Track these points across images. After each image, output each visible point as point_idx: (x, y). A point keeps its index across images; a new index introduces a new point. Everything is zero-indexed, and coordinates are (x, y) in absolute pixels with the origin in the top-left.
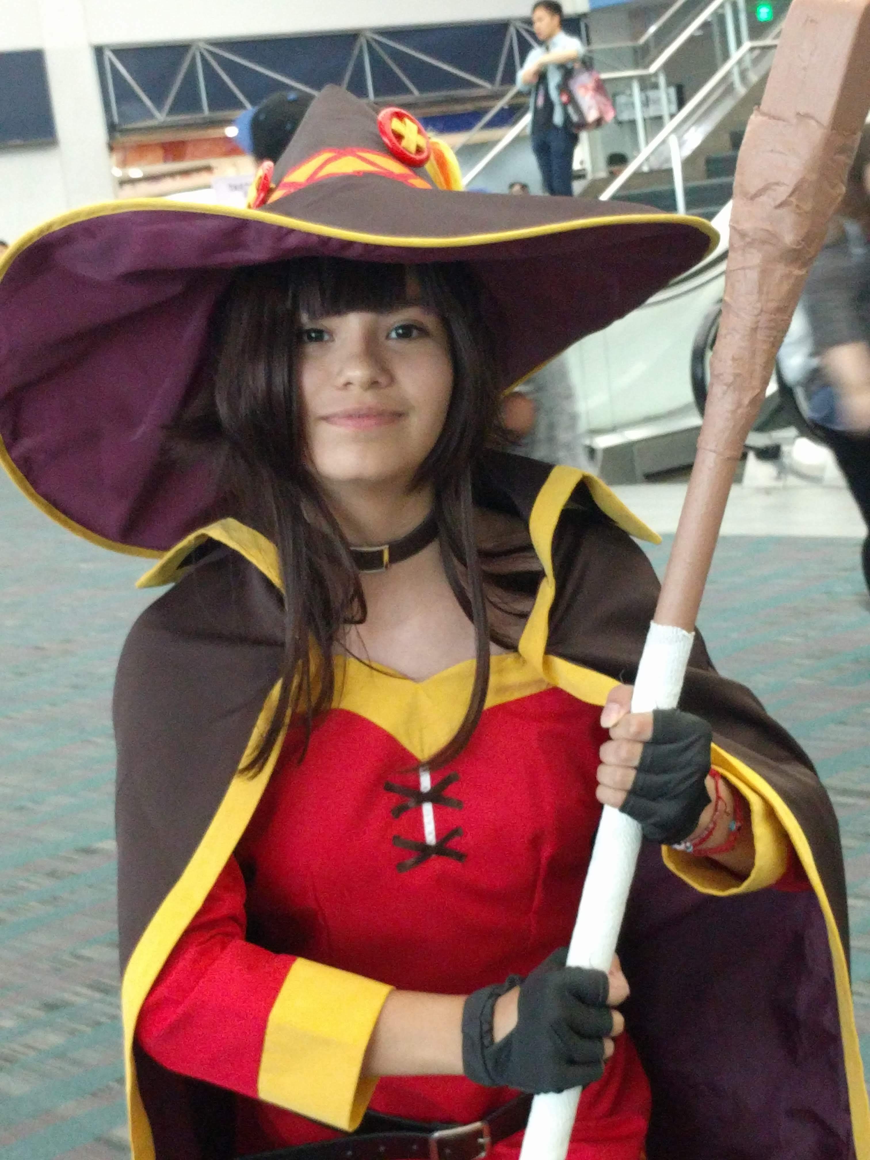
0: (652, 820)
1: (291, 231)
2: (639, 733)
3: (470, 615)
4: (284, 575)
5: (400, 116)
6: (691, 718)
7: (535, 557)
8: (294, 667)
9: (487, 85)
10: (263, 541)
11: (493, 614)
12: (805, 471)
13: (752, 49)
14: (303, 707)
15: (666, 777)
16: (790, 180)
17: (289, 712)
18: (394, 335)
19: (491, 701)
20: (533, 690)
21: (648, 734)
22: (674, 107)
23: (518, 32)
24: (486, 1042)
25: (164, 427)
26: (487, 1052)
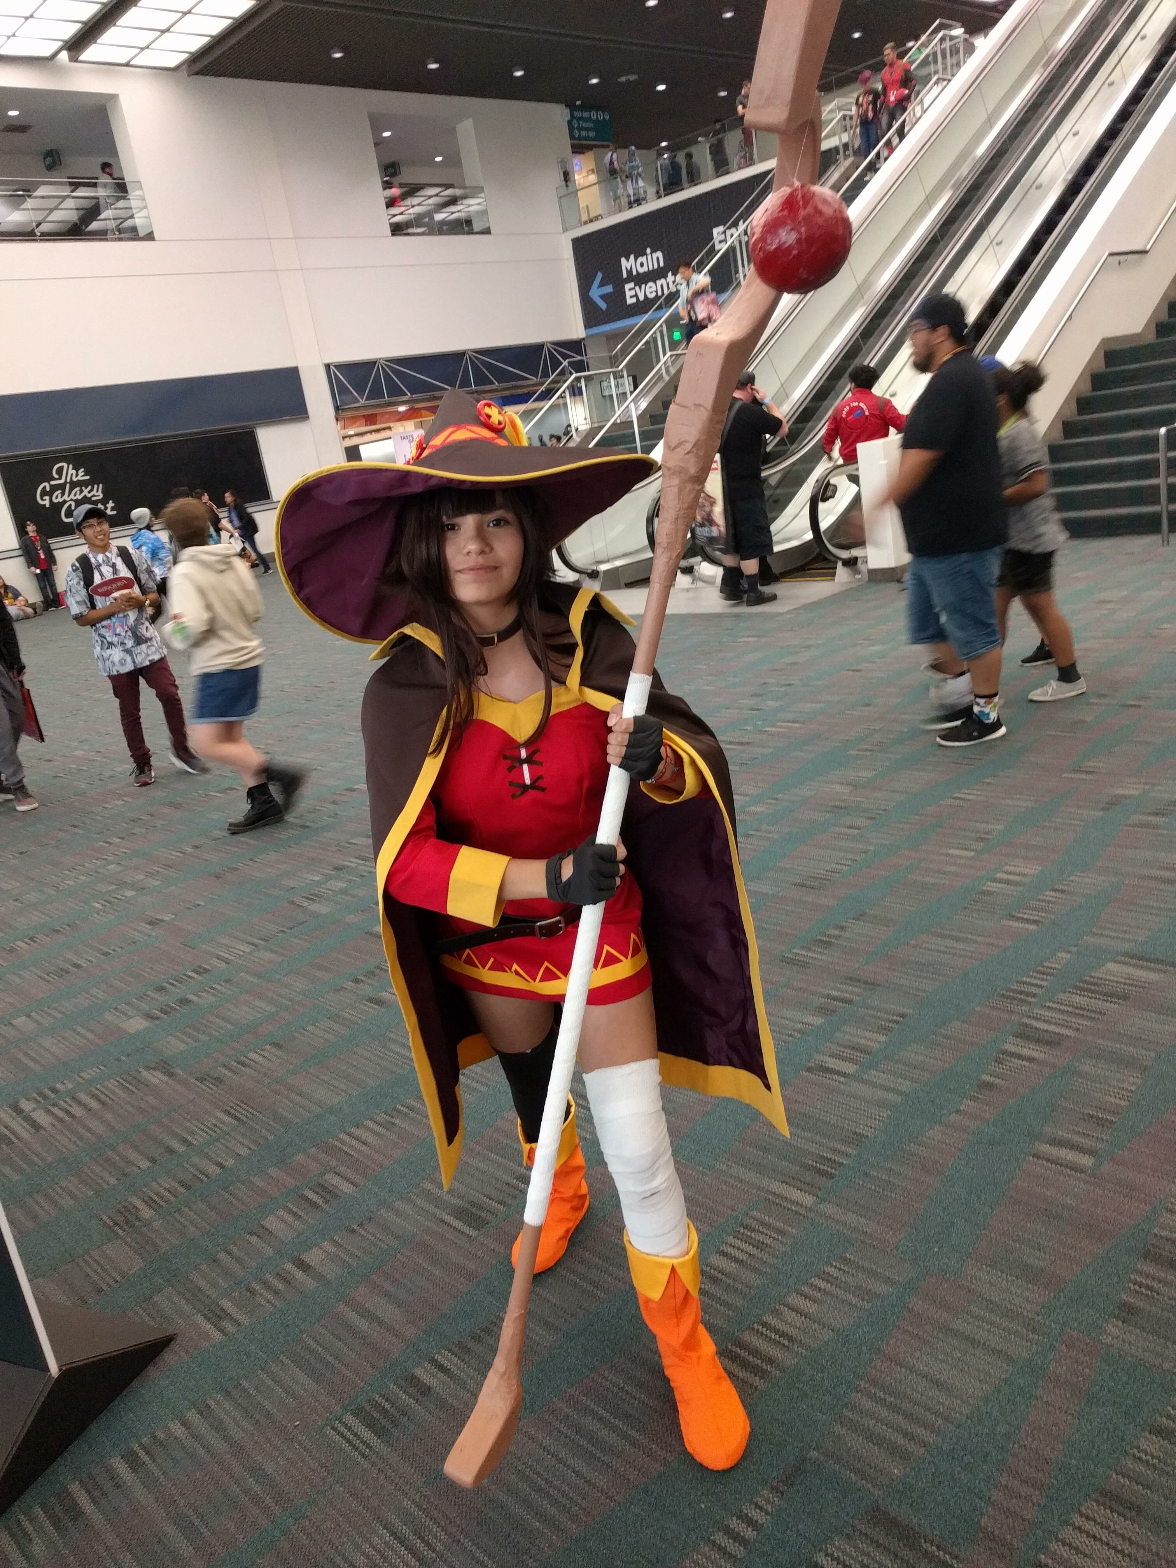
0: (636, 771)
1: (432, 476)
2: (626, 729)
3: (540, 667)
4: (444, 654)
5: (489, 405)
6: (652, 719)
7: (573, 636)
8: (453, 697)
9: (535, 379)
10: (432, 634)
11: (552, 667)
12: (705, 579)
13: (671, 356)
14: (458, 720)
15: (640, 750)
16: (692, 440)
17: (452, 722)
18: (491, 525)
19: (553, 711)
20: (575, 705)
21: (631, 729)
22: (632, 388)
23: (549, 349)
24: (558, 882)
25: (377, 579)
26: (559, 886)
